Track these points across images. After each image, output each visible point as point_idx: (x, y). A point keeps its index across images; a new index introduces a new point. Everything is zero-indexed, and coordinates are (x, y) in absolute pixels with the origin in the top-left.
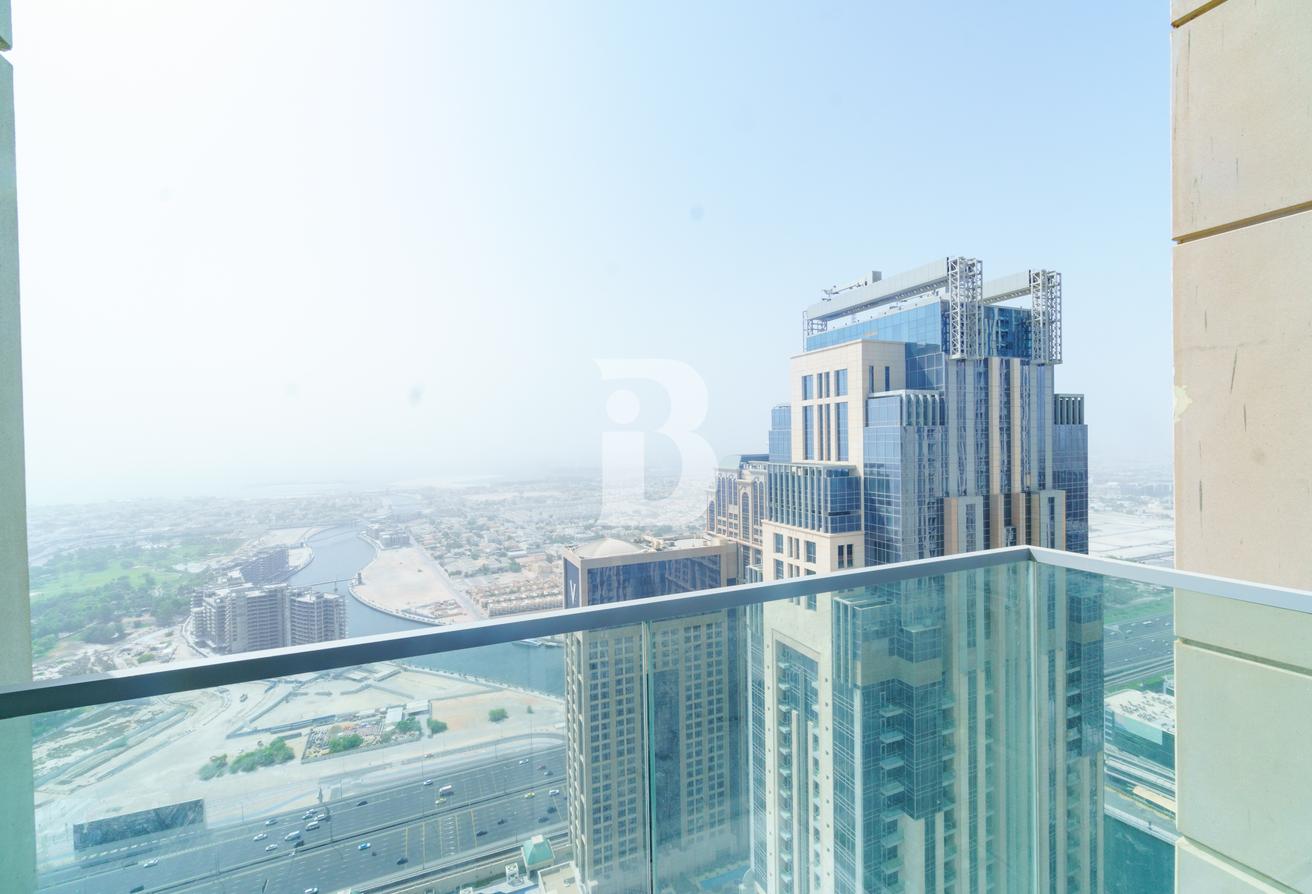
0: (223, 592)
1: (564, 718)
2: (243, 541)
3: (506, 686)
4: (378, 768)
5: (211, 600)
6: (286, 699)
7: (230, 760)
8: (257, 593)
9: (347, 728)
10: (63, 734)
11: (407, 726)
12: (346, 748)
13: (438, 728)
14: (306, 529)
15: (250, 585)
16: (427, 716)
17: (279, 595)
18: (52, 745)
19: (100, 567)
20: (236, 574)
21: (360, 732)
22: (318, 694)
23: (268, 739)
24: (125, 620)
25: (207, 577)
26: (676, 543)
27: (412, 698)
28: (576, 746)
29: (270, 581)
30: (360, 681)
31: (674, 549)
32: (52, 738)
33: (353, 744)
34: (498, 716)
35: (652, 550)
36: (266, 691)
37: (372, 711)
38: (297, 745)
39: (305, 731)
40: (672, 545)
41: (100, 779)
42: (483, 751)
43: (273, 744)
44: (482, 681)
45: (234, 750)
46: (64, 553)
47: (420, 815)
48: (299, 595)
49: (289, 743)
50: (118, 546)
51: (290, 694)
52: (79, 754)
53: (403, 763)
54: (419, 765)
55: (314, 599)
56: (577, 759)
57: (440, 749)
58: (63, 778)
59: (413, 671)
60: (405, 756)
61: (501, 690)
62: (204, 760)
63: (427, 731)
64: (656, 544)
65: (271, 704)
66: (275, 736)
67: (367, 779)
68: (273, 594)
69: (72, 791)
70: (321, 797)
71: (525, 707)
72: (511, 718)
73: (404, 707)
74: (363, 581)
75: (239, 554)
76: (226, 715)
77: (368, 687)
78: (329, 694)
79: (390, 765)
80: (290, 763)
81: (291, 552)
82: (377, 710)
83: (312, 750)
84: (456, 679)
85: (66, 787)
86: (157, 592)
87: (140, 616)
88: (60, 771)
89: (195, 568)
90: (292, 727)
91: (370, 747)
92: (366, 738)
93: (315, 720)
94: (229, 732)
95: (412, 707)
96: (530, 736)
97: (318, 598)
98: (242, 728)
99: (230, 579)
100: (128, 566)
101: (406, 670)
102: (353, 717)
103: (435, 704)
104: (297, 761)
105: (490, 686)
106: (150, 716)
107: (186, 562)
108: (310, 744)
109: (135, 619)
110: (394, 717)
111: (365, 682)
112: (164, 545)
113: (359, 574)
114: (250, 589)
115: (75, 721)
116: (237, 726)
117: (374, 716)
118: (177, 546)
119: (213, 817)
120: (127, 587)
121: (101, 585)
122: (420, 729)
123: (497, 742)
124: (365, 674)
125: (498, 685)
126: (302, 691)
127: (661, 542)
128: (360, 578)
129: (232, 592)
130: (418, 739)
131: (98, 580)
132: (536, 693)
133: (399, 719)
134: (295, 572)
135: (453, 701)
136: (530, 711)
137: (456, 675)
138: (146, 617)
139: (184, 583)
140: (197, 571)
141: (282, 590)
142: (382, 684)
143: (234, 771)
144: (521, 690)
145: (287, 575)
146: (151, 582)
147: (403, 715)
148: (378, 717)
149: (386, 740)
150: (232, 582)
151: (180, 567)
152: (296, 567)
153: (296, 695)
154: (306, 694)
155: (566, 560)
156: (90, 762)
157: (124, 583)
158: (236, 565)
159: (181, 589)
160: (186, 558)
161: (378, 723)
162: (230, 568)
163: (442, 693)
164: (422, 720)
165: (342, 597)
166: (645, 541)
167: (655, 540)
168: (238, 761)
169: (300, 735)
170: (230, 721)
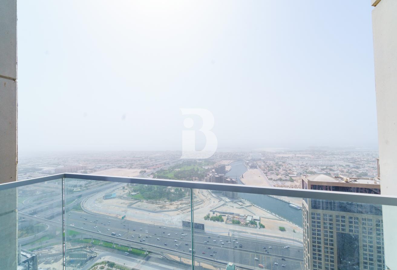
0: (211, 175)
1: (303, 238)
2: (216, 162)
3: (285, 220)
4: (244, 232)
5: (208, 176)
6: (223, 205)
7: (210, 217)
8: (217, 176)
9: (237, 218)
10: (182, 200)
11: (253, 223)
12: (236, 223)
13: (262, 226)
14: (229, 161)
15: (216, 174)
16: (259, 222)
17: (222, 178)
18: (180, 202)
19: (190, 165)
20: (214, 170)
21: (240, 220)
22: (230, 206)
23: (219, 214)
24: (193, 178)
25: (208, 170)
26: (357, 180)
27: (255, 215)
28: (307, 249)
29: (221, 174)
30: (241, 205)
31: (356, 183)
32: (181, 201)
33: (238, 223)
34: (282, 229)
35: (344, 182)
36: (219, 202)
37: (244, 215)
38: (225, 218)
39: (227, 215)
40: (355, 181)
41: (187, 212)
42: (276, 239)
43: (219, 216)
44: (277, 216)
45: (212, 215)
46: (185, 161)
47: (255, 251)
48: (227, 178)
49: (223, 217)
50: (193, 161)
51: (224, 204)
52: (184, 205)
53: (251, 234)
54: (255, 236)
55: (230, 180)
56: (307, 255)
57: (262, 233)
58: (182, 210)
59: (256, 207)
60: (251, 232)
61: (284, 221)
62: (205, 215)
63: (259, 226)
64: (345, 179)
65: (219, 205)
66: (220, 214)
67: (241, 234)
68: (221, 177)
69: (183, 213)
70: (229, 234)
71: (293, 230)
72: (287, 232)
73: (252, 217)
74: (243, 177)
75: (215, 165)
76: (211, 205)
77: (243, 208)
78: (233, 207)
79: (247, 233)
80: (223, 222)
81: (226, 166)
82: (245, 215)
83: (228, 221)
84: (268, 213)
85: (182, 212)
86: (199, 173)
87: (196, 177)
88: (181, 208)
89: (206, 168)
90: (224, 213)
91: (242, 225)
92: (242, 222)
93: (229, 213)
94: (211, 209)
95: (255, 217)
96: (293, 240)
97: (231, 180)
98: (213, 210)
99: (213, 171)
100: (194, 165)
101: (253, 205)
102: (238, 215)
103: (262, 219)
104: (224, 223)
105: (280, 218)
106: (196, 201)
107: (205, 166)
108: (227, 219)
109: (195, 178)
110: (249, 219)
111: (242, 206)
112: (201, 161)
113: (242, 175)
114: (216, 175)
115: (184, 198)
116: (212, 209)
117: (244, 216)
118: (203, 162)
119: (206, 230)
120: (194, 170)
121: (190, 169)
122: (256, 225)
123: (281, 238)
124: (242, 204)
125: (283, 219)
126: (226, 204)
127: (348, 179)
128: (243, 176)
129: (212, 175)
130: (256, 228)
131: (189, 168)
132: (297, 226)
133: (251, 220)
134: (227, 172)
135: (267, 219)
136: (294, 232)
137: (269, 211)
138: (197, 178)
139: (204, 171)
140: (207, 168)
141: (223, 176)
142: (246, 208)
143: (211, 220)
144: (291, 223)
145: (225, 172)
146: (198, 170)
147: (252, 219)
148: (245, 217)
149: (246, 225)
150: (213, 172)
151: (203, 167)
152: (227, 171)
153: (225, 205)
154: (227, 205)
155: (302, 180)
156: (186, 208)
157: (193, 169)
158: (214, 168)
159: (203, 172)
160: (205, 165)
161: (245, 219)
162: (213, 169)
163: (264, 216)
164: (258, 222)
165: (237, 181)
166: (340, 178)
167: (345, 178)
168: (212, 217)
169: (225, 216)
170: (211, 207)
